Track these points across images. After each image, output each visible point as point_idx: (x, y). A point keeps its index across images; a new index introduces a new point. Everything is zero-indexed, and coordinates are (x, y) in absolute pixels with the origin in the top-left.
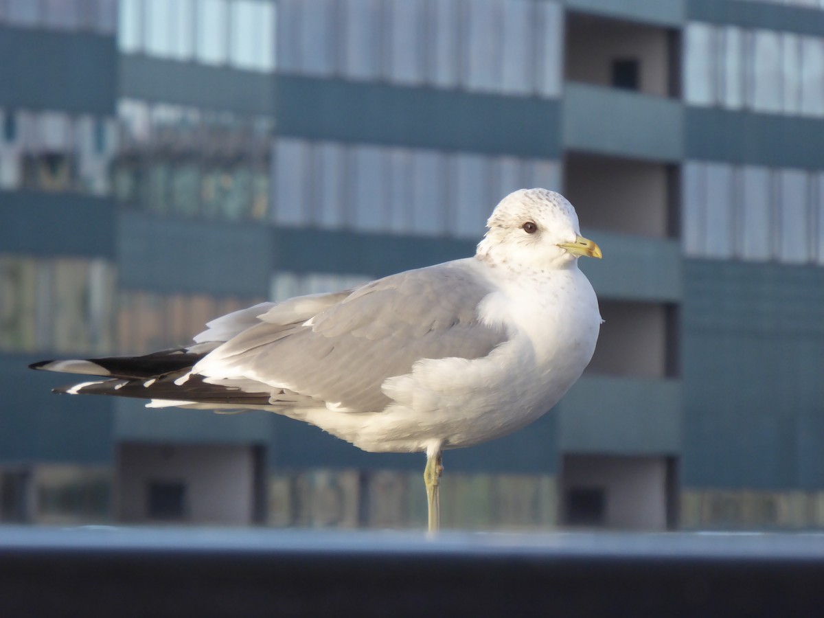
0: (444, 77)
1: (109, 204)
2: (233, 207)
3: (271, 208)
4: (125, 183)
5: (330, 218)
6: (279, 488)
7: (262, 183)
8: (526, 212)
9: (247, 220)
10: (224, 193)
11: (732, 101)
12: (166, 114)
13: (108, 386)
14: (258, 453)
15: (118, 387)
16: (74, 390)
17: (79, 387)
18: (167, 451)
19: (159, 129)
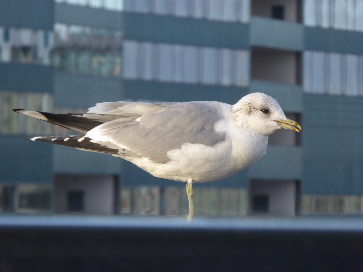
0: (198, 14)
1: (51, 68)
2: (105, 71)
3: (122, 71)
4: (57, 60)
5: (148, 76)
6: (125, 194)
7: (118, 60)
8: (265, 104)
9: (111, 77)
10: (101, 64)
11: (325, 24)
12: (75, 29)
13: (49, 139)
14: (116, 179)
15: (53, 140)
16: (33, 139)
17: (36, 138)
18: (76, 178)
19: (72, 36)
